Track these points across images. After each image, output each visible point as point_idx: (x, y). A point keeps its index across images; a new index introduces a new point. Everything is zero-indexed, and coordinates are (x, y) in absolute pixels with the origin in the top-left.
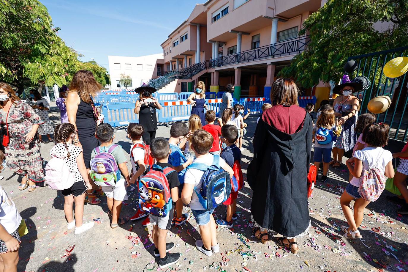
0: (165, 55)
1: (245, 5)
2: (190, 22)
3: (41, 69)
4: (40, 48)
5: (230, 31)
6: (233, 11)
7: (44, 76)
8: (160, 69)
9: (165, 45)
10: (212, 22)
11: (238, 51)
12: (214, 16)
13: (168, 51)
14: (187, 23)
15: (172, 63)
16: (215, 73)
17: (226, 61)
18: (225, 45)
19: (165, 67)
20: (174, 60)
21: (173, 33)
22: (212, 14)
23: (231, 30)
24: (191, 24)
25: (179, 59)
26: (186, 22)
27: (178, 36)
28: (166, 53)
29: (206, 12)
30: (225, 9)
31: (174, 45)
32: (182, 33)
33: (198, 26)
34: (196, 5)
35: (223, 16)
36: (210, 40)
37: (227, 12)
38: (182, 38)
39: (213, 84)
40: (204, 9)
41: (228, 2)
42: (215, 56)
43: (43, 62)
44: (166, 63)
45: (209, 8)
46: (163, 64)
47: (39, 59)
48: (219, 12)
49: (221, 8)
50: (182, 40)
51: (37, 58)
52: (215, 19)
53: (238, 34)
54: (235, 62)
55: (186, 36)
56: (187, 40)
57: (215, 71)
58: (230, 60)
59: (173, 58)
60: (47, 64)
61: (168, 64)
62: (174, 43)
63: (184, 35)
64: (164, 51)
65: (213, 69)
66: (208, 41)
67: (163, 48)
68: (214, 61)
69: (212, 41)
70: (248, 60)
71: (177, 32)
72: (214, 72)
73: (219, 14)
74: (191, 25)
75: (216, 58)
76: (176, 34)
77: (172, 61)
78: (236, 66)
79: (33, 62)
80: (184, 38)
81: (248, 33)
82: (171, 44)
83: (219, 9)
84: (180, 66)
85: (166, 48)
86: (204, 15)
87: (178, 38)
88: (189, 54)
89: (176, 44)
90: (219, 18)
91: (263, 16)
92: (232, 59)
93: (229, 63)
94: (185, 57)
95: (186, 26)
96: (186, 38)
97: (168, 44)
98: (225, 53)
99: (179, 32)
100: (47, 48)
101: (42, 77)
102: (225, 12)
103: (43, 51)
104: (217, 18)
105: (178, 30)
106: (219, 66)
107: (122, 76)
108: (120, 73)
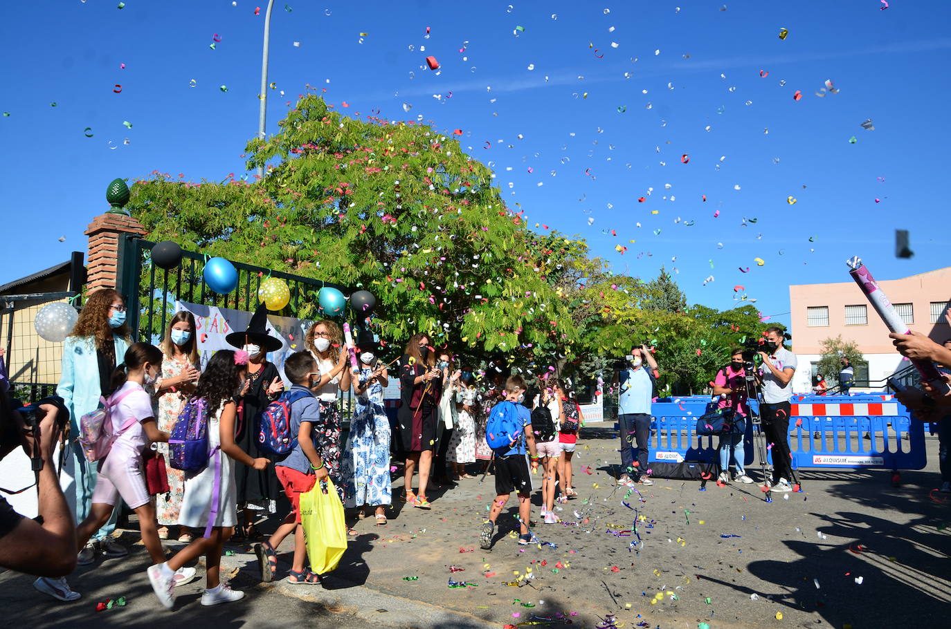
60: (494, 313)
107: (828, 348)
108: (825, 339)
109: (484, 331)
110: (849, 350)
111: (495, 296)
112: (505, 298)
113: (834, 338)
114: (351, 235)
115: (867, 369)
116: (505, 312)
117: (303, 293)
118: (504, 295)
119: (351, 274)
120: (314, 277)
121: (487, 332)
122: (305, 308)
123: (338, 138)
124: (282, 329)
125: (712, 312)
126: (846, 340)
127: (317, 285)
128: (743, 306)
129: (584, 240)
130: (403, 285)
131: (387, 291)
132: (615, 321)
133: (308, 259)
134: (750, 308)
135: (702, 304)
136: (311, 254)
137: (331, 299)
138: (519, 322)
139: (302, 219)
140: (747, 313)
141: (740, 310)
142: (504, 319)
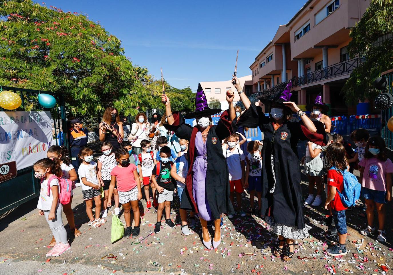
0: (253, 76)
1: (326, 19)
2: (275, 43)
3: (122, 105)
4: (123, 90)
5: (313, 47)
6: (314, 27)
7: (124, 109)
8: (249, 90)
9: (253, 67)
10: (295, 40)
11: (324, 66)
12: (297, 34)
13: (256, 72)
14: (271, 45)
15: (260, 84)
16: (302, 91)
17: (312, 78)
18: (312, 61)
19: (254, 88)
20: (262, 80)
21: (260, 55)
22: (295, 33)
23: (315, 46)
24: (275, 44)
25: (266, 79)
26: (270, 43)
27: (264, 57)
28: (254, 74)
29: (289, 32)
30: (307, 27)
31: (261, 66)
32: (268, 54)
33: (283, 45)
34: (280, 27)
35: (305, 32)
36: (293, 58)
37: (309, 29)
38: (268, 59)
39: (301, 103)
40: (287, 29)
41: (309, 19)
42: (301, 73)
43: (125, 99)
44: (254, 84)
45: (291, 28)
46: (252, 85)
47: (123, 98)
48: (301, 30)
49: (303, 25)
50: (268, 60)
51: (122, 97)
52: (298, 37)
53: (322, 49)
54: (322, 78)
55: (272, 56)
56: (272, 60)
57: (302, 89)
58: (316, 76)
59: (260, 79)
60: (127, 101)
61: (256, 85)
62: (261, 64)
63: (270, 56)
64: (253, 73)
65: (300, 87)
66: (292, 59)
67: (252, 70)
68: (300, 79)
69: (296, 59)
70: (335, 74)
71: (263, 54)
72: (300, 91)
73: (302, 31)
74: (276, 46)
75: (301, 75)
76: (262, 56)
77: (260, 82)
78: (322, 82)
79: (119, 100)
80: (270, 58)
81: (335, 46)
82: (258, 66)
83: (300, 27)
84: (268, 86)
85: (254, 70)
86: (287, 35)
87: (264, 59)
88: (276, 73)
89: (263, 65)
90: (301, 35)
91: (345, 28)
92: (318, 75)
93: (316, 80)
94: (272, 77)
95: (271, 47)
96: (272, 58)
97: (256, 65)
98: (313, 69)
99: (265, 54)
100: (128, 90)
101: (122, 110)
102: (307, 29)
103: (125, 92)
104: (300, 35)
105: (263, 52)
106: (305, 83)
107: (211, 100)
108: (210, 97)
109: (123, 108)
110: (217, 100)
111: (127, 94)
112: (131, 95)
113: (212, 97)
114: (54, 66)
115: (221, 105)
116: (131, 100)
117: (27, 98)
118: (130, 93)
119: (56, 86)
120: (32, 88)
121: (125, 109)
122: (29, 105)
123: (34, 14)
124: (15, 119)
125: (178, 90)
126: (216, 98)
127: (36, 93)
128: (187, 88)
129: (146, 68)
130: (86, 91)
131: (76, 94)
132: (159, 97)
133: (25, 78)
134: (189, 88)
135: (174, 87)
136: (26, 75)
137: (46, 99)
138: (137, 104)
139: (17, 55)
140: (188, 90)
141: (186, 89)
142: (132, 103)
